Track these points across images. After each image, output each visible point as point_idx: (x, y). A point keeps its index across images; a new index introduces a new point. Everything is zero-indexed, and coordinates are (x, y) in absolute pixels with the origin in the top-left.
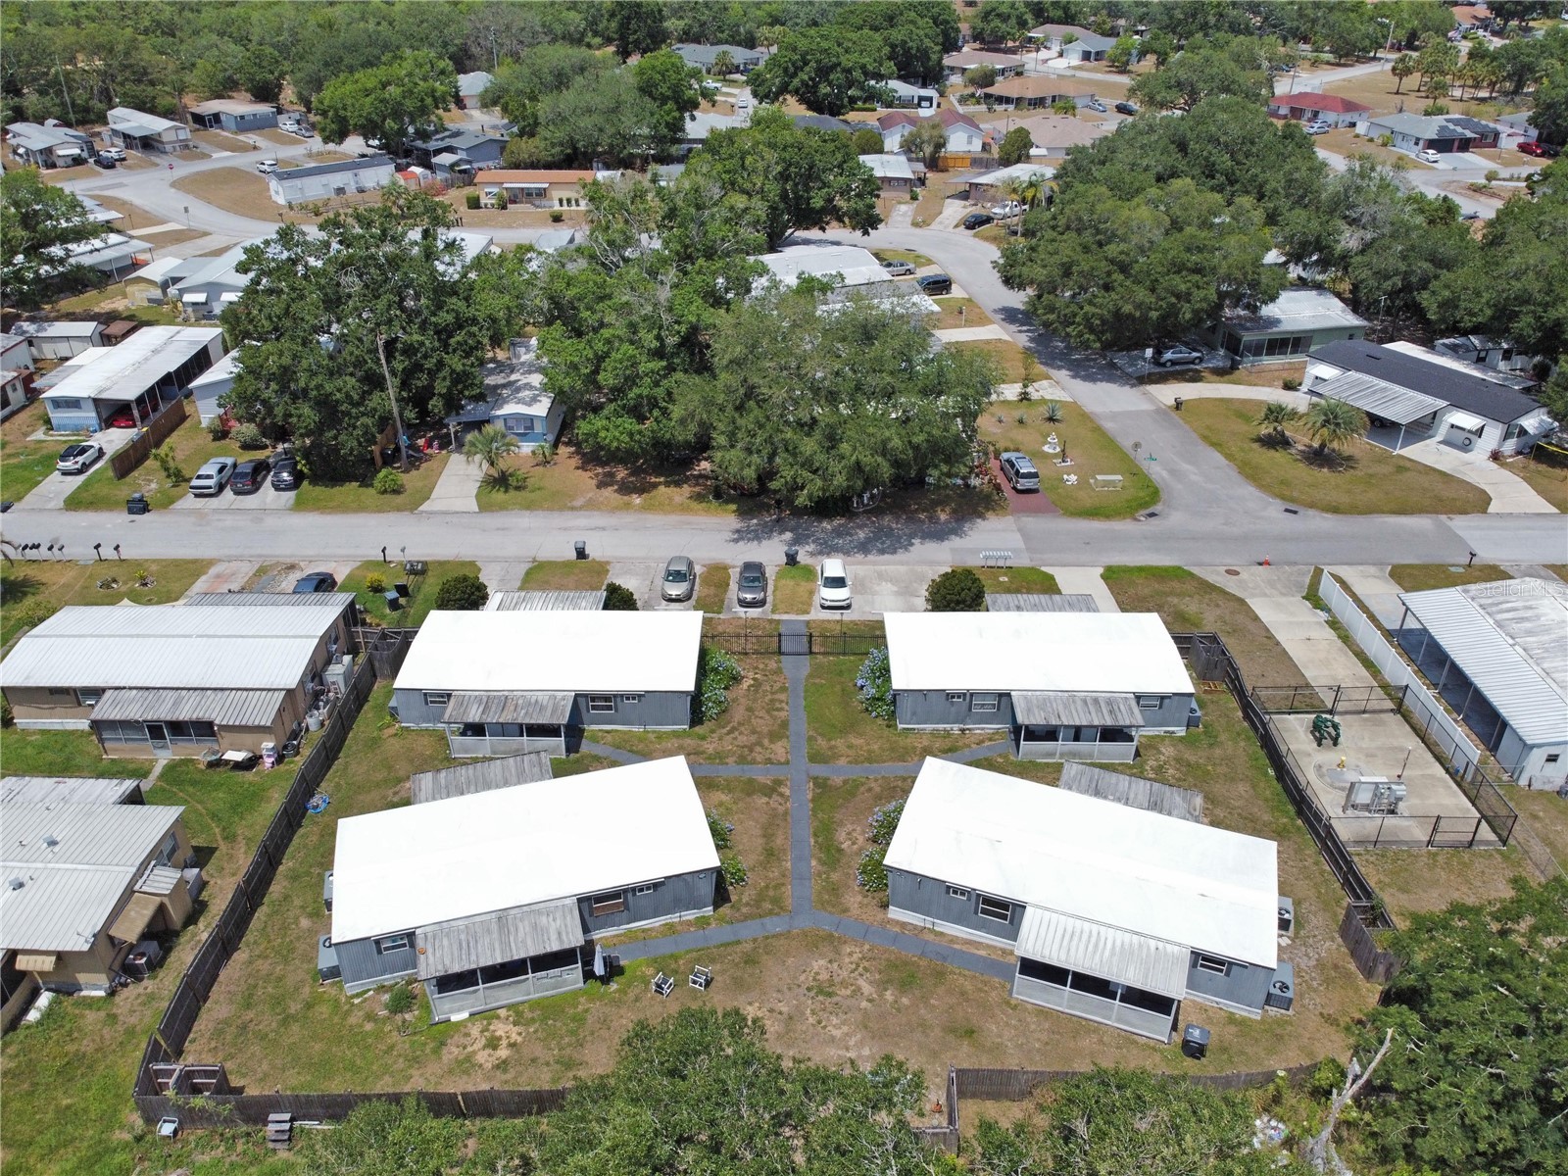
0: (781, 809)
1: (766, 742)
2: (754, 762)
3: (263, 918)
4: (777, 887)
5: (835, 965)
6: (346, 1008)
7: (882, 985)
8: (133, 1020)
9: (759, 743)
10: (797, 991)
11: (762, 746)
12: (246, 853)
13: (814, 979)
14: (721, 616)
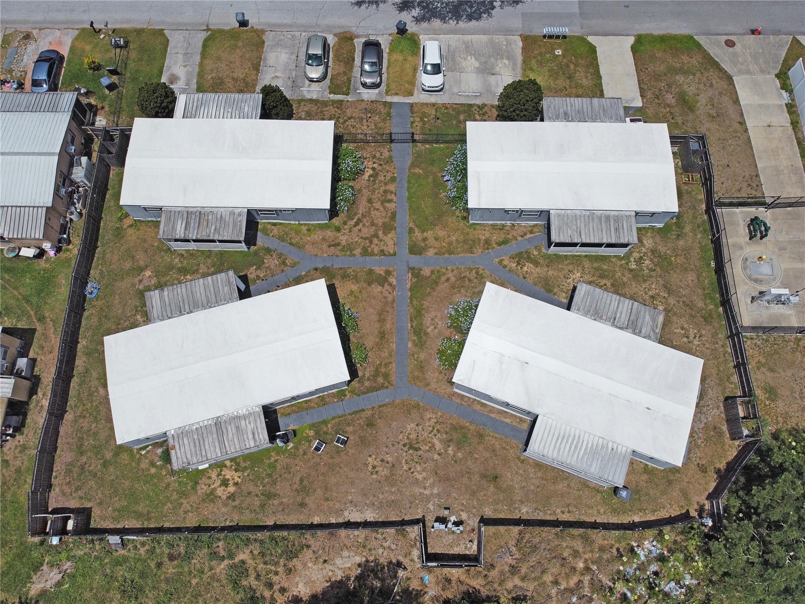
0: (390, 298)
1: (380, 233)
2: (372, 254)
3: (77, 388)
4: (386, 365)
5: (420, 427)
6: (138, 456)
7: (447, 443)
8: (18, 463)
9: (376, 236)
10: (397, 446)
11: (378, 237)
12: (54, 333)
13: (408, 438)
14: (349, 98)
